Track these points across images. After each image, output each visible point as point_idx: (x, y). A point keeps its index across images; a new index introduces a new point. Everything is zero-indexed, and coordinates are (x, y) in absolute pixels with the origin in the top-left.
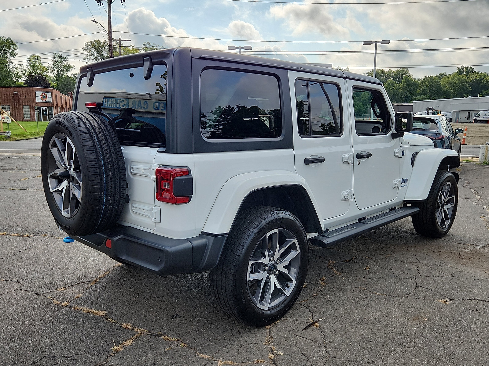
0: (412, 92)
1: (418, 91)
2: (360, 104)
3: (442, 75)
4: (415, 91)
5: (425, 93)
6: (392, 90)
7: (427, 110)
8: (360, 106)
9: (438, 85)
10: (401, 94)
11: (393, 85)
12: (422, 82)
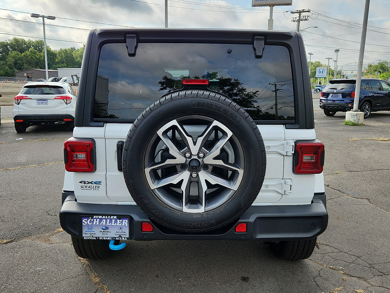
0: (52, 60)
1: (57, 60)
2: (6, 68)
3: (73, 49)
4: (54, 60)
5: (63, 63)
6: (34, 58)
7: (72, 76)
8: (6, 69)
9: (72, 57)
10: (43, 61)
11: (35, 53)
12: (59, 53)
